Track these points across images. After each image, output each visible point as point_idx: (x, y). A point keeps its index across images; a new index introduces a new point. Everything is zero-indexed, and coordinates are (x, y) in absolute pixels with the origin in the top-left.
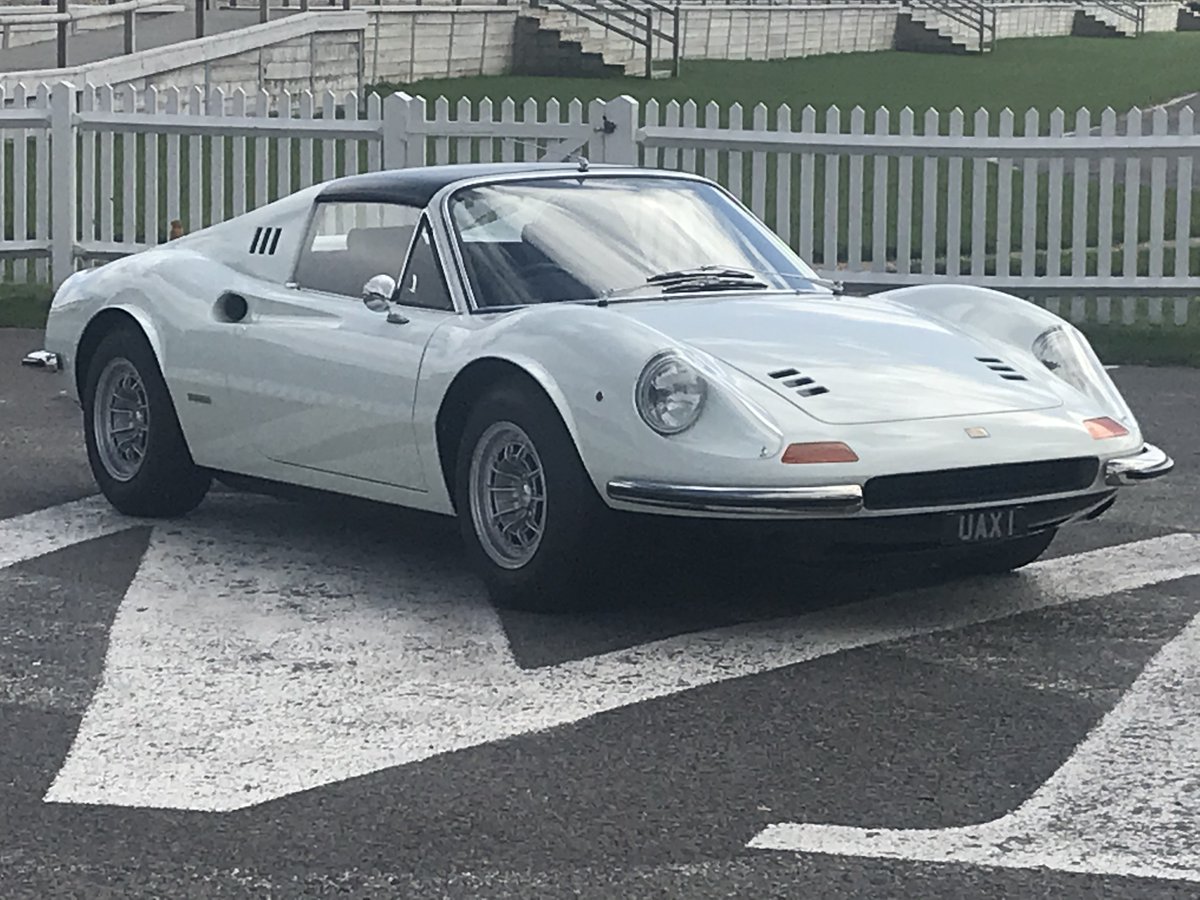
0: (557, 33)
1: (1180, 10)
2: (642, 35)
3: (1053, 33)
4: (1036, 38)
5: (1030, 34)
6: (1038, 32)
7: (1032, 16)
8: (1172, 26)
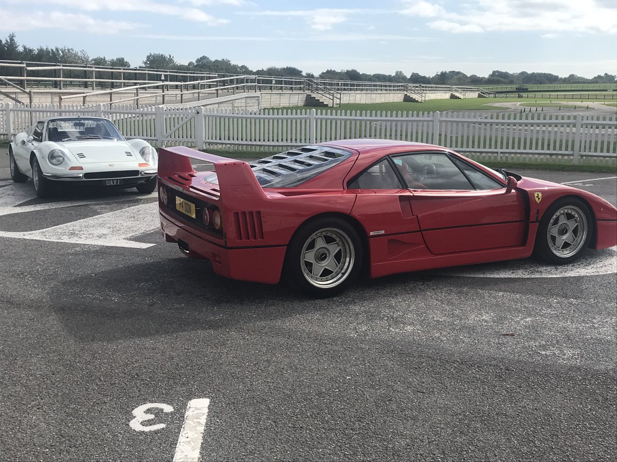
0: (315, 98)
1: (479, 94)
2: (331, 97)
3: (445, 98)
4: (441, 99)
5: (439, 98)
6: (441, 98)
7: (440, 94)
8: (477, 97)
